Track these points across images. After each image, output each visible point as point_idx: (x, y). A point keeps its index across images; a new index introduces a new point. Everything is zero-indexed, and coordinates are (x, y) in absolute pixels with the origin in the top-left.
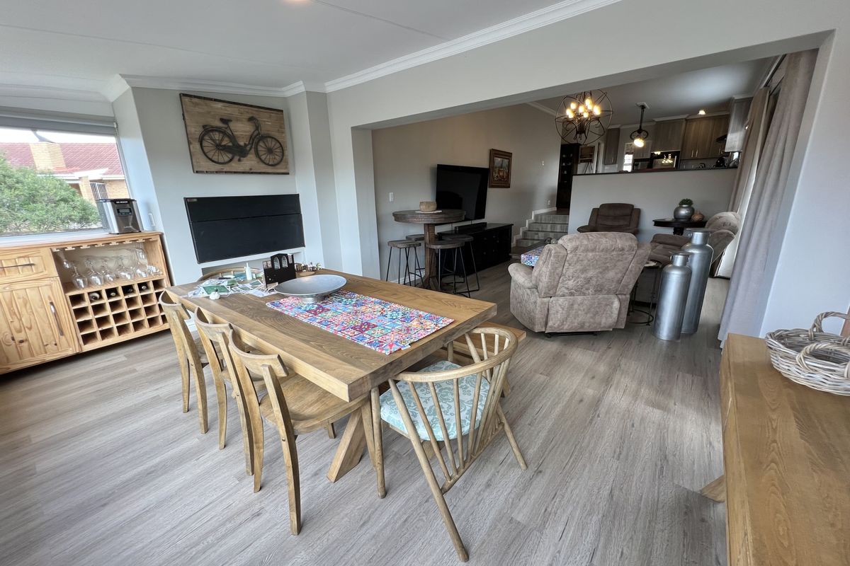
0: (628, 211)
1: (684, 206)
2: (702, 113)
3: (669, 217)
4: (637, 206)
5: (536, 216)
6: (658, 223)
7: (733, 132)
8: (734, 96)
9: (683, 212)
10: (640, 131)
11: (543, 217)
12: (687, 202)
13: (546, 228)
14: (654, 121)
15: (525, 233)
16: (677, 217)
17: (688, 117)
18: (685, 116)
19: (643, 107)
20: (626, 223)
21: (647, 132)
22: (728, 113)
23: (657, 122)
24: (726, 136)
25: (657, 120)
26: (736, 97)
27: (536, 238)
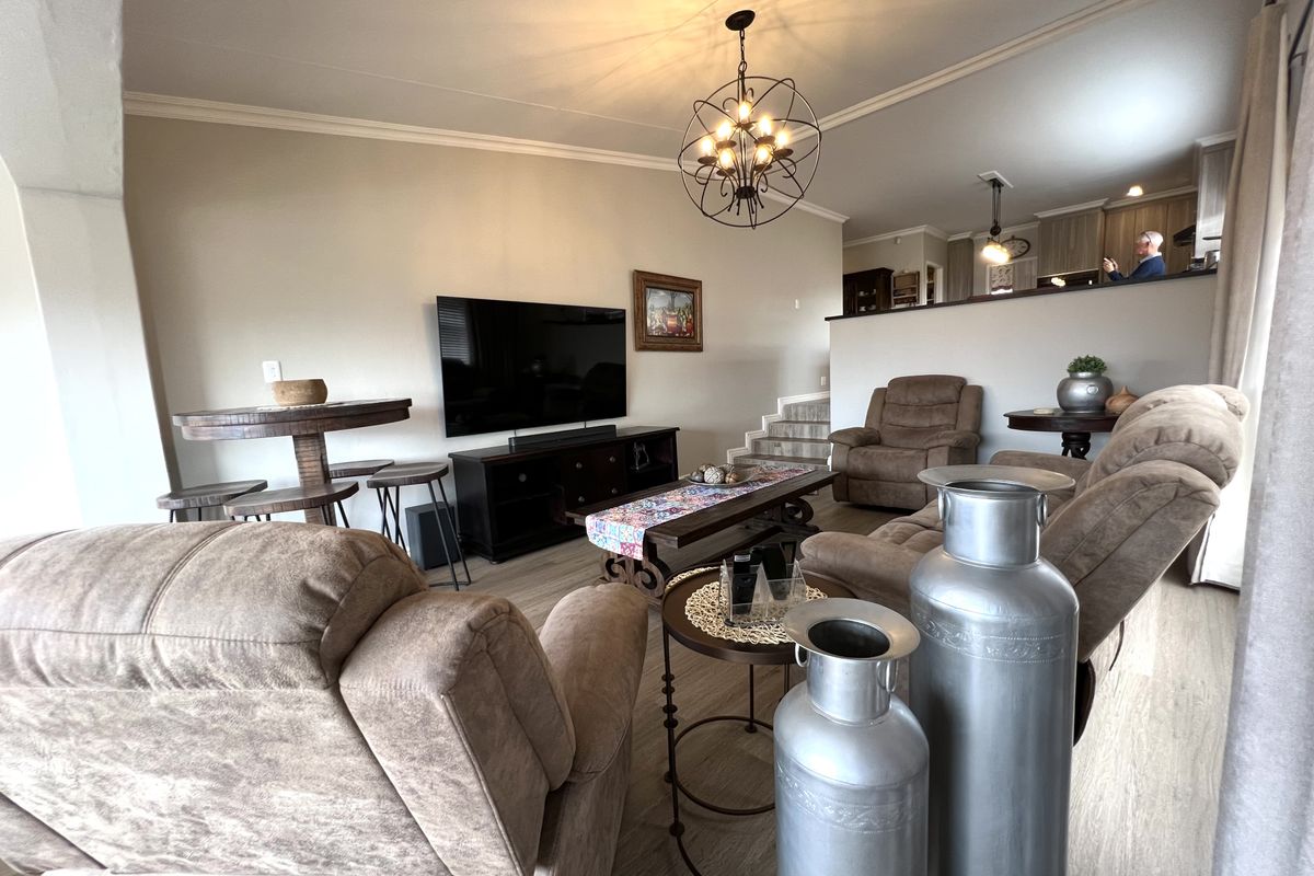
0: (950, 393)
1: (1082, 375)
2: (1136, 192)
3: (1046, 404)
4: (974, 380)
5: (787, 408)
6: (1019, 422)
7: (1206, 216)
8: (1198, 141)
9: (1082, 391)
10: (995, 231)
11: (800, 409)
12: (1088, 366)
13: (802, 433)
14: (1036, 219)
15: (756, 443)
16: (1066, 404)
17: (1107, 203)
18: (1100, 203)
19: (996, 183)
20: (946, 421)
21: (1028, 243)
22: (1194, 190)
23: (1043, 220)
24: (1193, 228)
25: (1041, 215)
26: (1205, 142)
27: (777, 454)
